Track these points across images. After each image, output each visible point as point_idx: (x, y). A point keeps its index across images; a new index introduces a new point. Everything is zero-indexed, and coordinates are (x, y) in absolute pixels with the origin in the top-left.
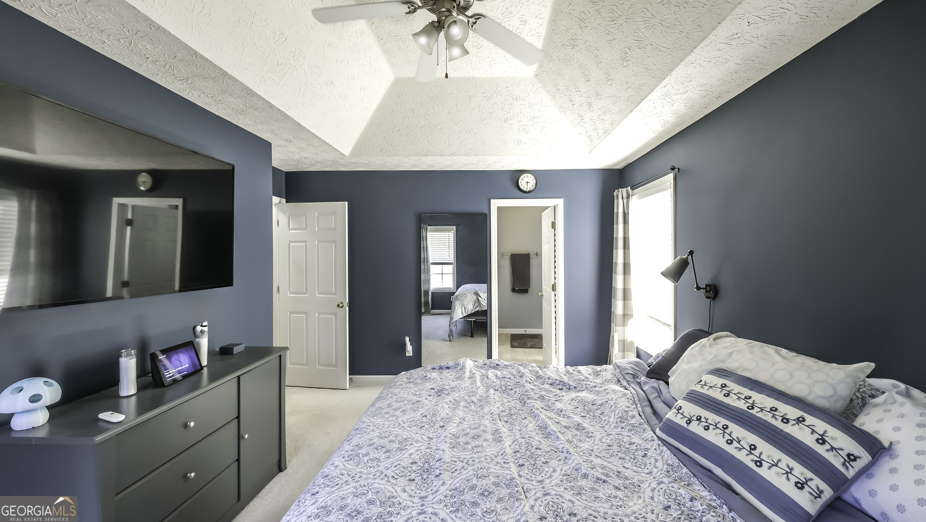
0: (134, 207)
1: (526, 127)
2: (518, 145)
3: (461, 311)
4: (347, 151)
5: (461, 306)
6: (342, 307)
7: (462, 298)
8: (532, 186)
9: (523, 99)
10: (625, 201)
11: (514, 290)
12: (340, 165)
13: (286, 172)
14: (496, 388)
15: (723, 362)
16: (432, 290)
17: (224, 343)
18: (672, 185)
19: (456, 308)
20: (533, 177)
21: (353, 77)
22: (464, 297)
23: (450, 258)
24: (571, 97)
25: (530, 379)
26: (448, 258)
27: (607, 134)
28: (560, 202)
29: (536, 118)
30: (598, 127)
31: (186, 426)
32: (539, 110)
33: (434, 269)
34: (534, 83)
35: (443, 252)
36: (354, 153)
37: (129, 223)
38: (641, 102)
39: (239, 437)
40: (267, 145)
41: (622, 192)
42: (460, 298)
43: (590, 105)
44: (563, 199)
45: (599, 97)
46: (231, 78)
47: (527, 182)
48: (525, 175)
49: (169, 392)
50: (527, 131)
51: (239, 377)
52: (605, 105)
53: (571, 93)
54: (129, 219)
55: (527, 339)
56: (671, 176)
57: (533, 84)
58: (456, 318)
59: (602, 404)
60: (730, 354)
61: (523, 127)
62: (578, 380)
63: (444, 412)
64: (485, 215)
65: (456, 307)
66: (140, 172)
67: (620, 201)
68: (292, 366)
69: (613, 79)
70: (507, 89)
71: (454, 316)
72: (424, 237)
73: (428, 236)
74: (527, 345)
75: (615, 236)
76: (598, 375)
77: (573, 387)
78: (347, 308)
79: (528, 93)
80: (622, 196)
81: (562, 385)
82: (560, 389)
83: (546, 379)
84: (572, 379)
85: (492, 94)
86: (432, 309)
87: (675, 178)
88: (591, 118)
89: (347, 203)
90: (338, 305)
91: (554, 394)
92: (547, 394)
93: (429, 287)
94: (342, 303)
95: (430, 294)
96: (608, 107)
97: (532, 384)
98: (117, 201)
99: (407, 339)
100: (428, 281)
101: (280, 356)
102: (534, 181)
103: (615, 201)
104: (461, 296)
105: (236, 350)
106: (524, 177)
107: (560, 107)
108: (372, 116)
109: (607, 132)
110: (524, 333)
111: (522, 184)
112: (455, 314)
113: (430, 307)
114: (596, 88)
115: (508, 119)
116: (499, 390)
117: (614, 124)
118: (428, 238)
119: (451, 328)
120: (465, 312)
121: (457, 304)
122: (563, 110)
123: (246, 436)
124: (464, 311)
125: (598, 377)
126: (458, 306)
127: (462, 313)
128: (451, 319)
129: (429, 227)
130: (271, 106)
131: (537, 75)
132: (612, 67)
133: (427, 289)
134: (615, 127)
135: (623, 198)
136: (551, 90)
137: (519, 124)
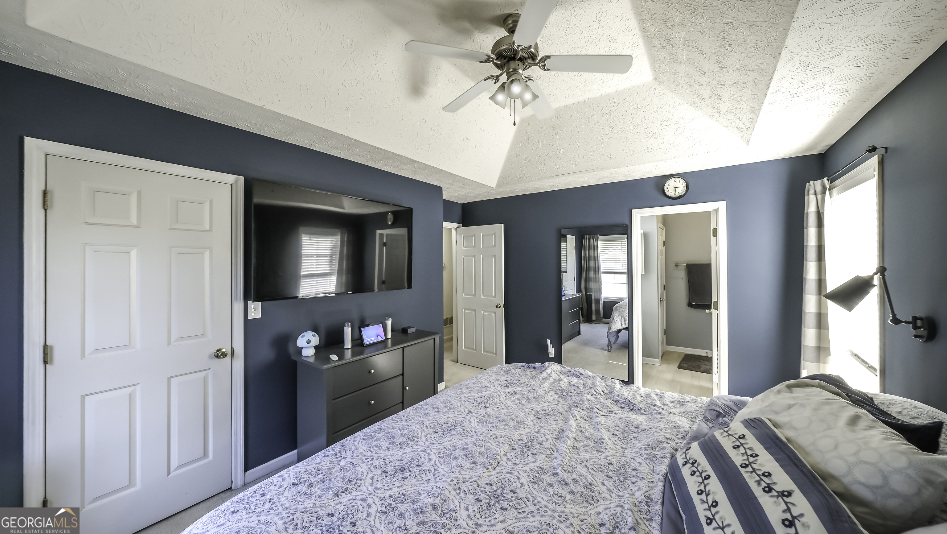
0: (387, 235)
1: (655, 132)
2: (649, 152)
3: (620, 322)
4: (493, 184)
5: (620, 317)
6: (499, 308)
7: (621, 310)
8: (682, 190)
9: (646, 106)
10: (819, 197)
11: (690, 305)
12: (494, 194)
13: (462, 204)
14: (558, 392)
15: (776, 413)
16: (603, 299)
17: (405, 326)
18: (876, 173)
19: (615, 319)
20: (682, 181)
21: (483, 130)
22: (624, 309)
23: (623, 267)
24: (696, 92)
25: (596, 392)
26: (621, 267)
27: (754, 122)
28: (722, 206)
29: (665, 120)
30: (741, 117)
31: (370, 372)
32: (667, 112)
33: (605, 278)
34: (656, 87)
35: (616, 261)
36: (499, 184)
37: (385, 244)
38: (770, 83)
39: (404, 388)
40: (439, 189)
41: (814, 186)
42: (619, 309)
43: (719, 96)
44: (725, 202)
45: (723, 87)
46: (399, 155)
47: (675, 187)
48: (673, 180)
49: (367, 350)
50: (656, 136)
51: (403, 348)
52: (734, 93)
53: (694, 88)
54: (385, 243)
55: (704, 362)
56: (874, 160)
57: (654, 88)
58: (614, 329)
59: (644, 430)
60: (790, 407)
61: (651, 134)
62: (651, 404)
63: (498, 399)
64: (627, 226)
65: (615, 317)
66: (388, 212)
67: (812, 198)
68: (465, 349)
69: (726, 66)
70: (626, 101)
71: (613, 326)
72: (595, 246)
73: (599, 245)
74: (700, 369)
75: (805, 244)
76: (683, 405)
77: (637, 409)
78: (504, 309)
79: (650, 98)
80: (815, 191)
81: (626, 404)
82: (621, 407)
83: (615, 396)
84: (645, 402)
85: (610, 110)
86: (604, 317)
87: (881, 163)
88: (728, 109)
89: (503, 224)
90: (497, 306)
91: (609, 410)
92: (602, 408)
93: (600, 296)
94: (499, 304)
95: (601, 302)
96: (738, 95)
97: (594, 396)
98: (379, 232)
99: (549, 342)
100: (599, 290)
101: (434, 338)
102: (685, 185)
103: (806, 197)
104: (621, 307)
105: (410, 331)
106: (672, 182)
107: (693, 104)
108: (508, 153)
109: (753, 121)
110: (704, 355)
111: (668, 190)
112: (613, 324)
113: (602, 315)
114: (715, 78)
115: (632, 128)
116: (559, 394)
117: (756, 112)
118: (599, 247)
119: (609, 338)
120: (625, 323)
121: (616, 315)
122: (697, 106)
123: (408, 388)
124: (623, 323)
125: (682, 407)
126: (617, 317)
127: (621, 324)
128: (609, 329)
129: (600, 237)
130: (428, 166)
131: (656, 78)
132: (718, 55)
133: (598, 298)
134: (758, 114)
135: (815, 194)
136: (675, 90)
137: (645, 131)
